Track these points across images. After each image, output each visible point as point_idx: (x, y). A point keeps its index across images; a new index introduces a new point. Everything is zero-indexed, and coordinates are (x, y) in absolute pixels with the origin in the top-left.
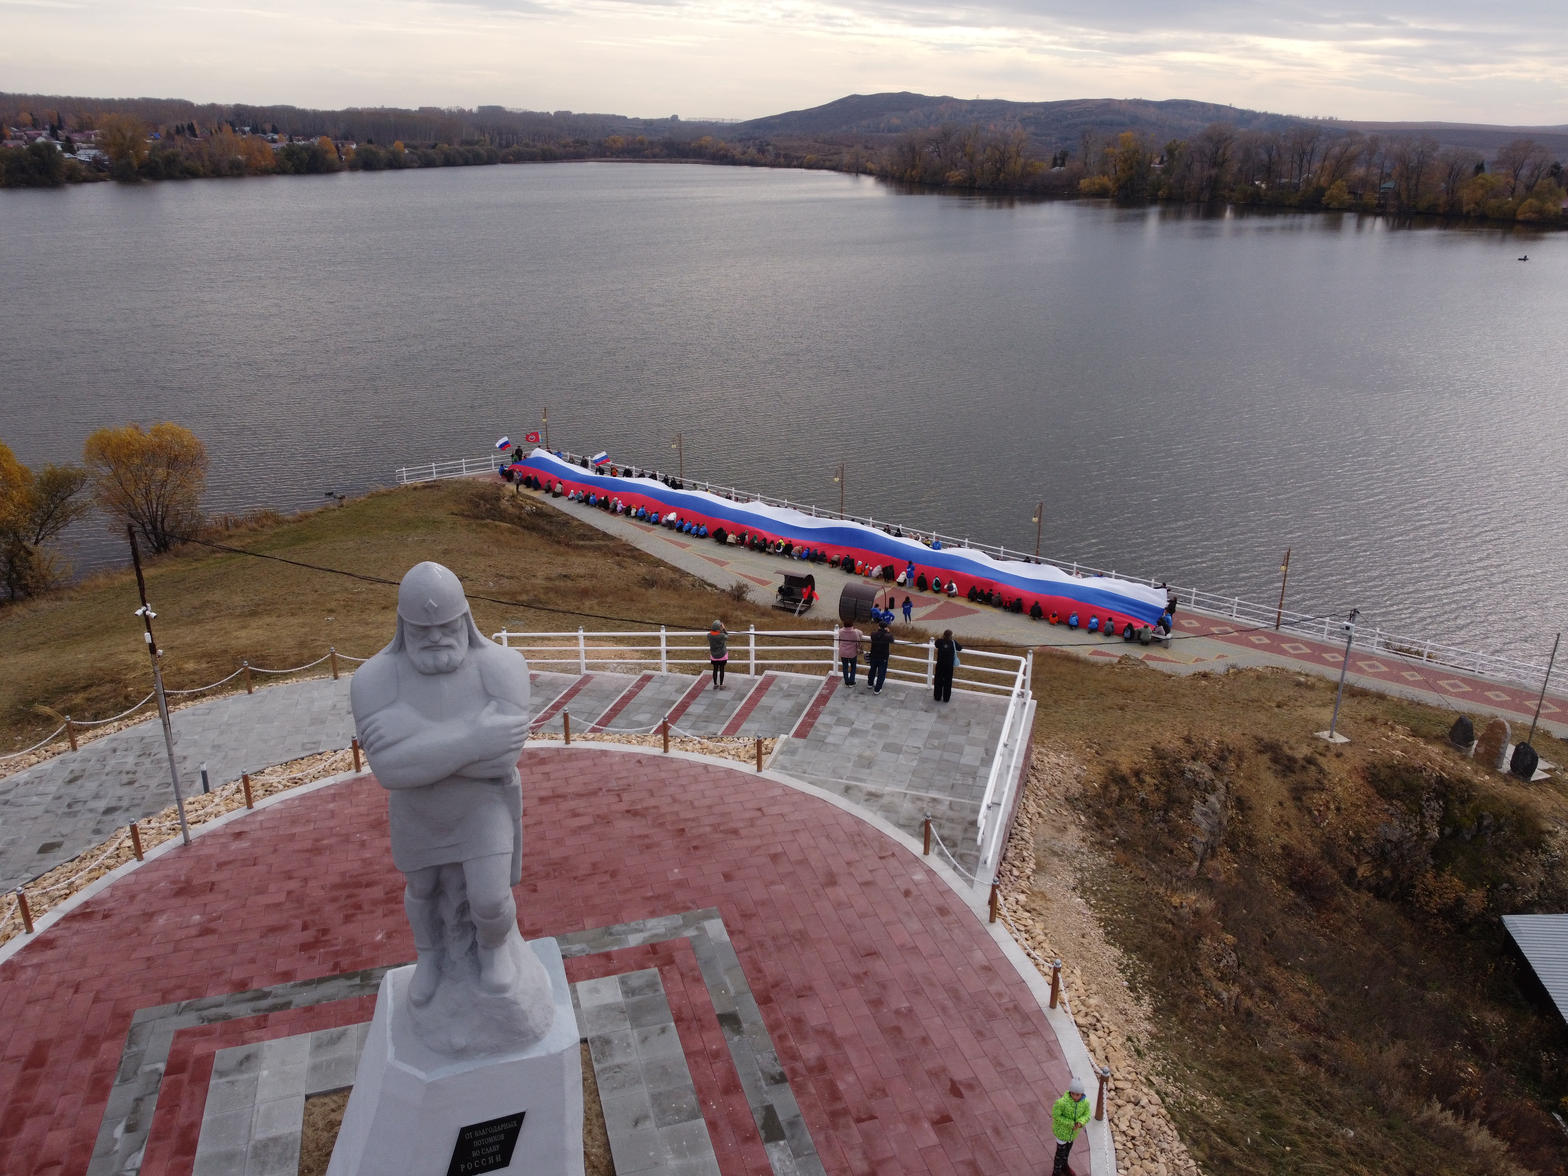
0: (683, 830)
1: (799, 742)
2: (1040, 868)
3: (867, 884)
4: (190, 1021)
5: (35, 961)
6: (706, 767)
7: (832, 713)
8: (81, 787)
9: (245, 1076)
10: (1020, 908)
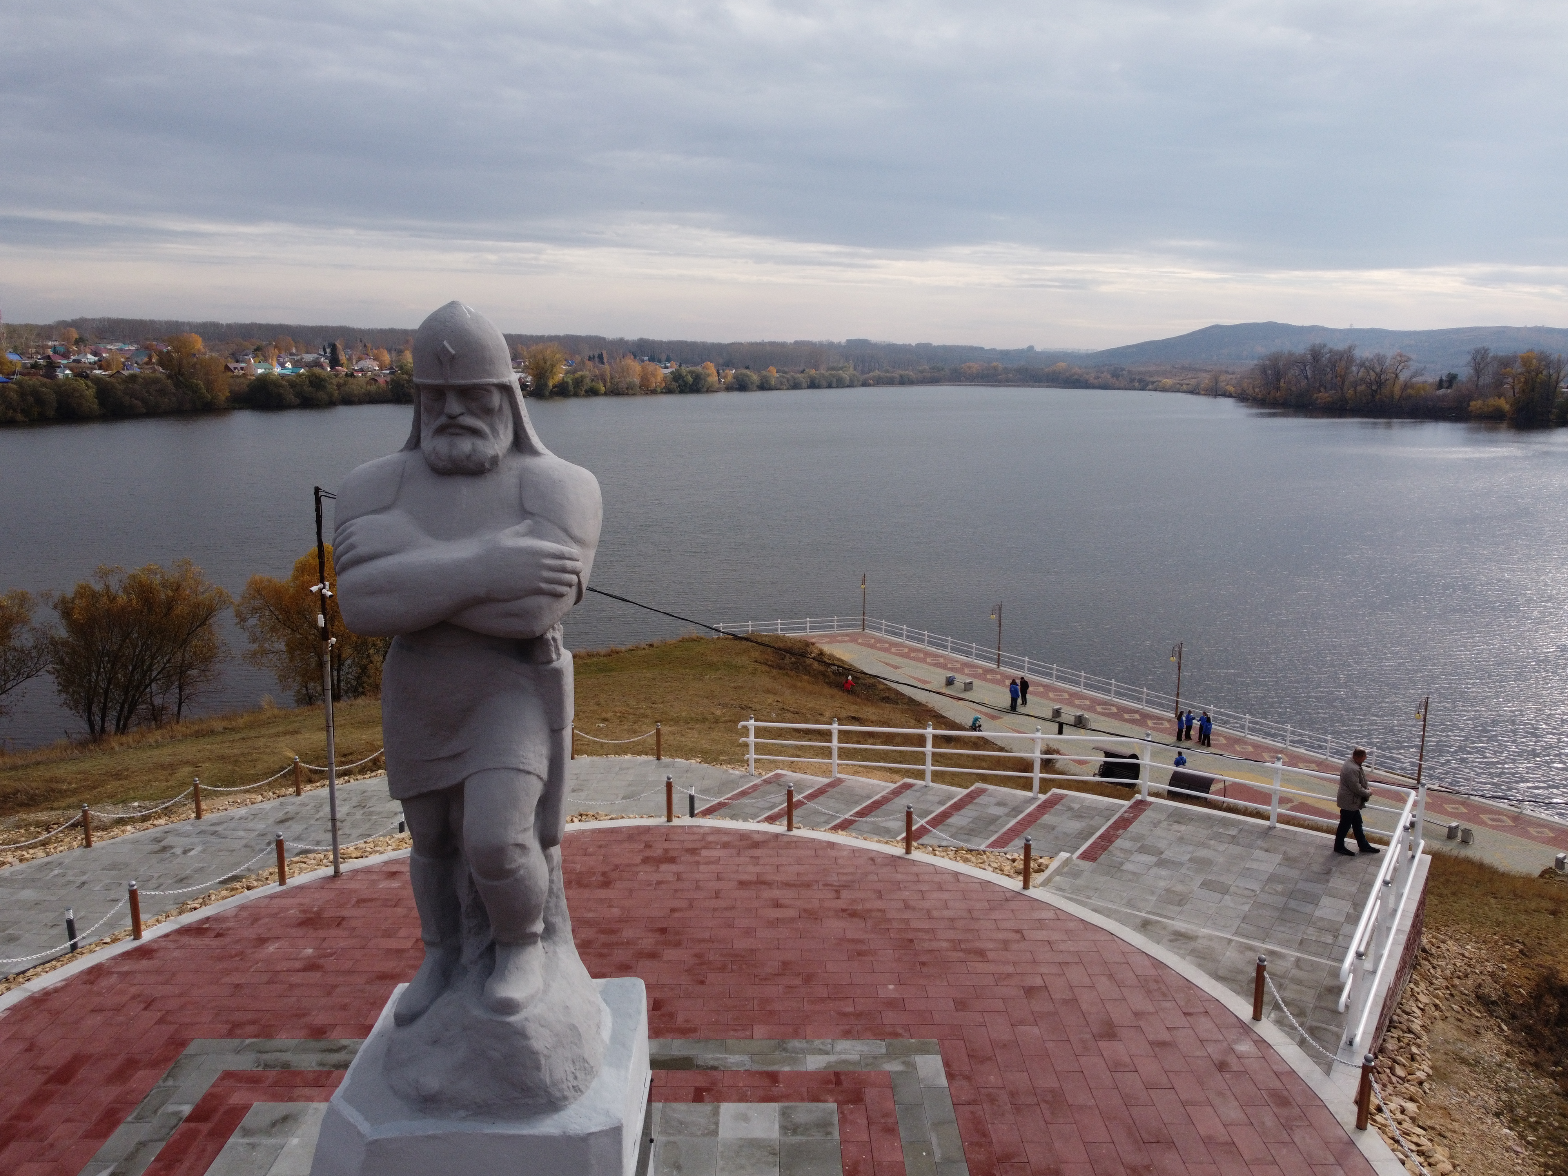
0: (911, 941)
1: (1086, 865)
3: (1163, 1044)
4: (244, 1063)
5: (125, 968)
6: (956, 874)
7: (1134, 839)
8: (288, 828)
9: (272, 1141)
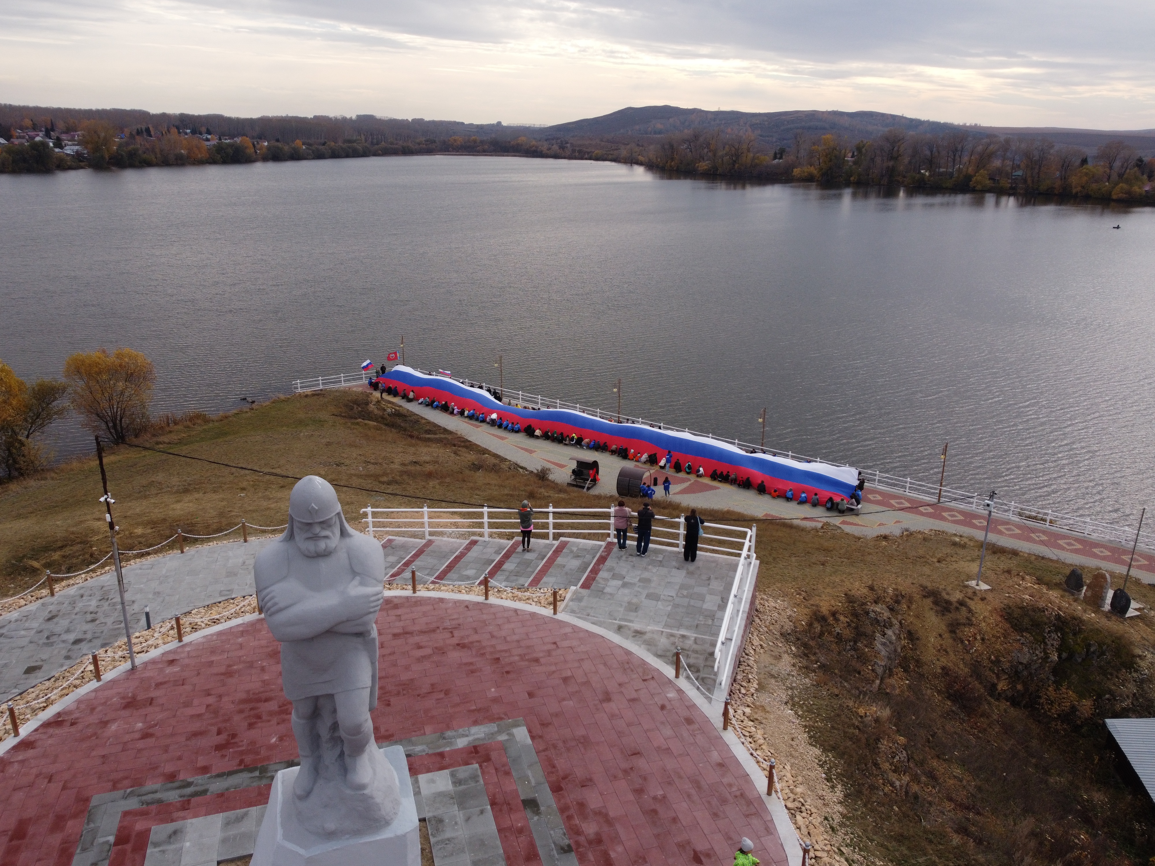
0: (498, 659)
1: (585, 592)
2: (761, 688)
3: (633, 700)
4: (133, 804)
5: (20, 758)
6: (516, 611)
7: (609, 570)
8: (57, 624)
9: (172, 847)
10: (746, 718)
